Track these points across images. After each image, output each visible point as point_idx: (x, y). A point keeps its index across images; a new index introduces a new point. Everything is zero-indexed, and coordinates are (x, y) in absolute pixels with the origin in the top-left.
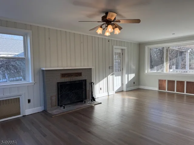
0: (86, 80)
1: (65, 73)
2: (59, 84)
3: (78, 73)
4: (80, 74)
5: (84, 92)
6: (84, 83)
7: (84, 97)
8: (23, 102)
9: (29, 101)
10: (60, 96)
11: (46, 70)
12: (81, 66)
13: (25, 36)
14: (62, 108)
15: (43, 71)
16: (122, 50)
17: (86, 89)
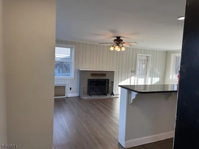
0: (109, 79)
1: (94, 74)
2: (89, 80)
3: (103, 74)
4: (104, 75)
5: (107, 88)
6: (107, 81)
7: (107, 91)
8: (67, 89)
9: (71, 89)
10: (89, 88)
11: (82, 71)
12: (106, 69)
13: (71, 48)
14: (90, 96)
15: (80, 70)
16: (147, 57)
17: (108, 86)
